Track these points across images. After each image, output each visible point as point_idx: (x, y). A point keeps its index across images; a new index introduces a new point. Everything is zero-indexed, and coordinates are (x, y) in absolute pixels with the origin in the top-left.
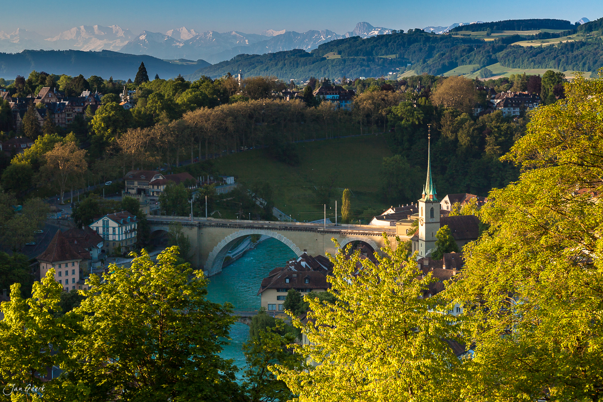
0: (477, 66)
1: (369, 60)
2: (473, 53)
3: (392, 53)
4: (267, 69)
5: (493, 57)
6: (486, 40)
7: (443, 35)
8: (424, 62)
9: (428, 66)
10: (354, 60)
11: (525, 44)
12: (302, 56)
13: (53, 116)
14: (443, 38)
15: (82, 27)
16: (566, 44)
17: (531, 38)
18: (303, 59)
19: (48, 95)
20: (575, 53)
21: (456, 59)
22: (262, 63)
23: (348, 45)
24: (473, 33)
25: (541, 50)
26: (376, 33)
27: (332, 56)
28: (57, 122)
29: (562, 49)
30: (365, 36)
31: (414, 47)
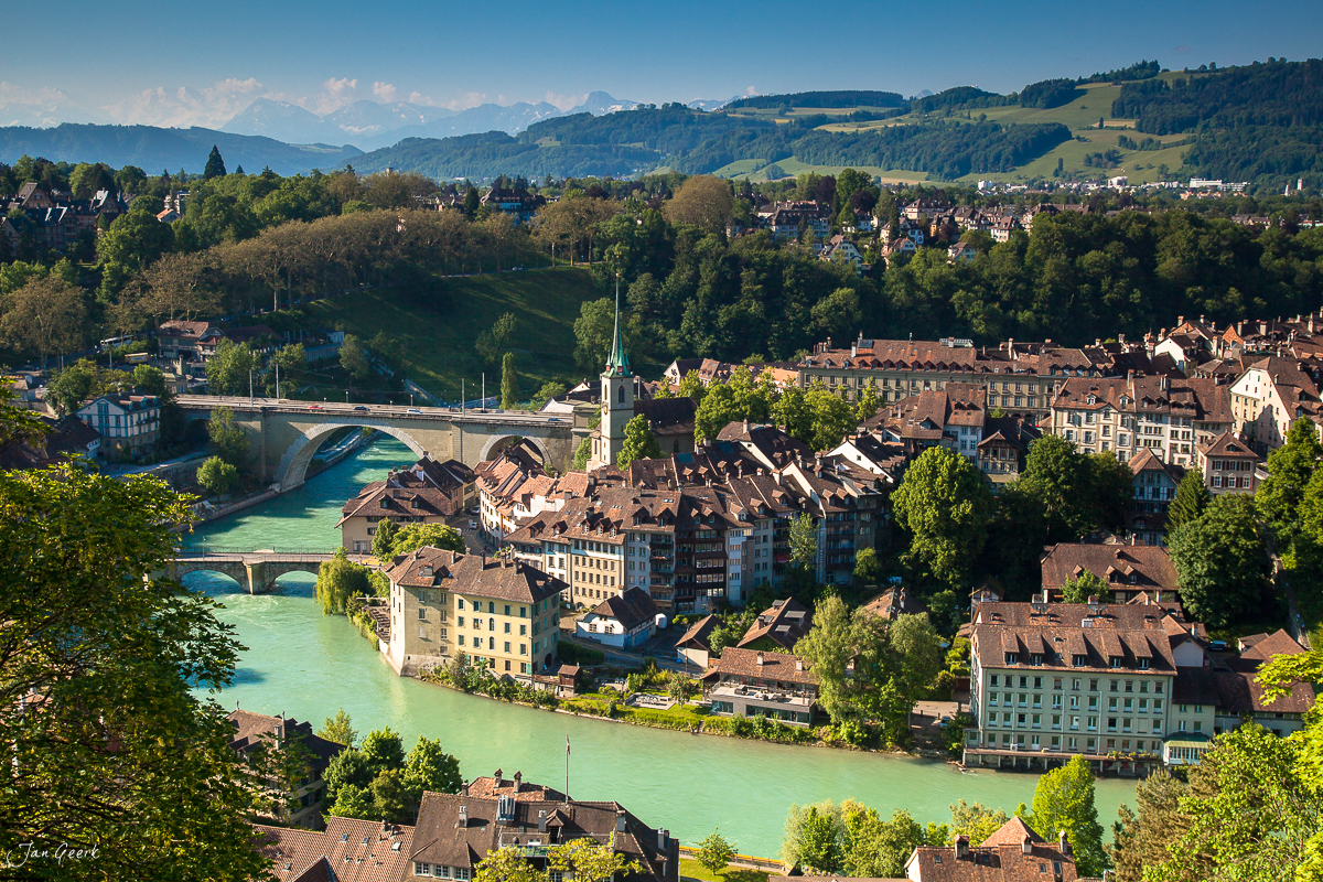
0: (762, 161)
1: (603, 150)
2: (756, 141)
3: (638, 140)
4: (448, 161)
5: (786, 147)
6: (777, 121)
7: (714, 114)
8: (685, 153)
9: (689, 161)
10: (580, 150)
11: (832, 129)
12: (501, 142)
14: (714, 118)
16: (894, 130)
17: (844, 120)
18: (502, 147)
19: (35, 197)
20: (905, 144)
21: (732, 150)
22: (441, 151)
23: (572, 126)
24: (758, 111)
25: (856, 137)
26: (619, 109)
27: (547, 142)
29: (887, 136)
30: (599, 111)
31: (671, 130)
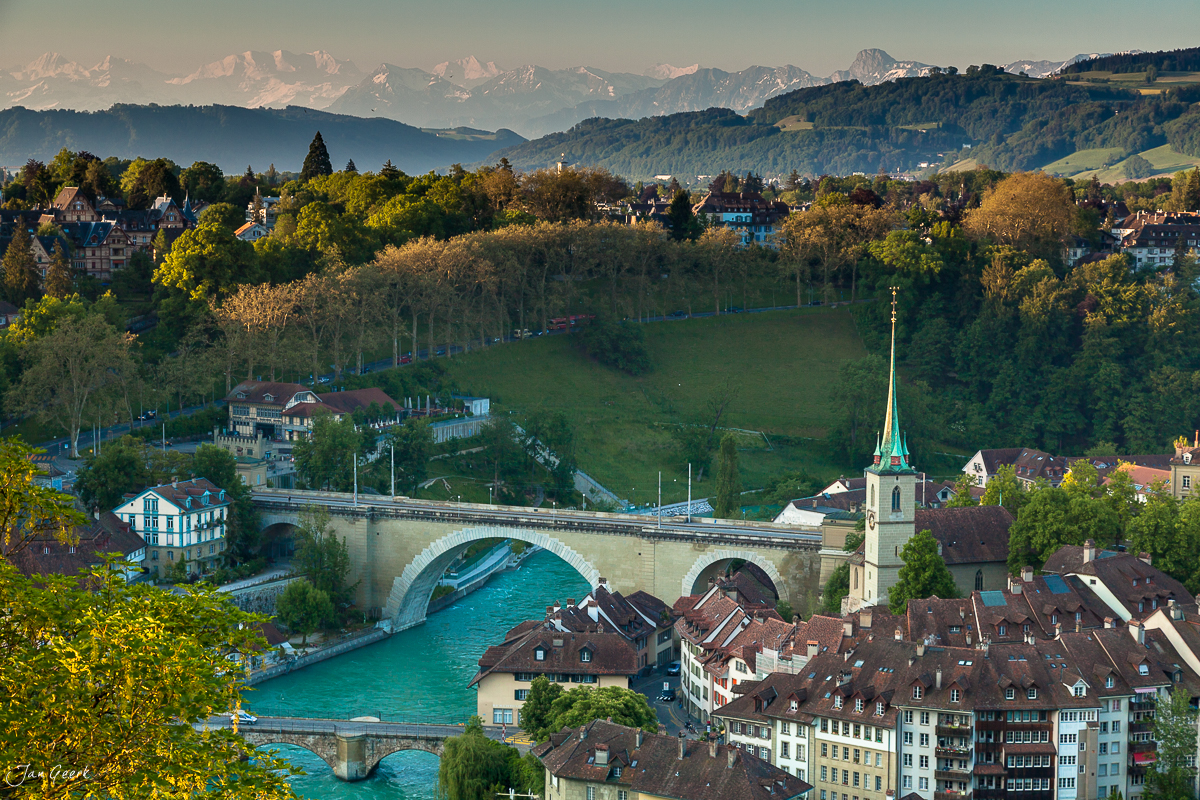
0: (1119, 150)
1: (875, 135)
2: (1110, 121)
3: (928, 120)
4: (647, 152)
5: (1157, 130)
6: (1144, 92)
7: (1046, 80)
8: (1000, 139)
9: (1006, 150)
10: (842, 134)
12: (725, 124)
13: (82, 254)
14: (1045, 86)
15: (248, 55)
18: (727, 131)
19: (75, 206)
21: (1073, 134)
22: (637, 137)
23: (830, 100)
24: (1114, 77)
26: (901, 74)
27: (794, 124)
28: (89, 266)
30: (871, 78)
31: (980, 105)
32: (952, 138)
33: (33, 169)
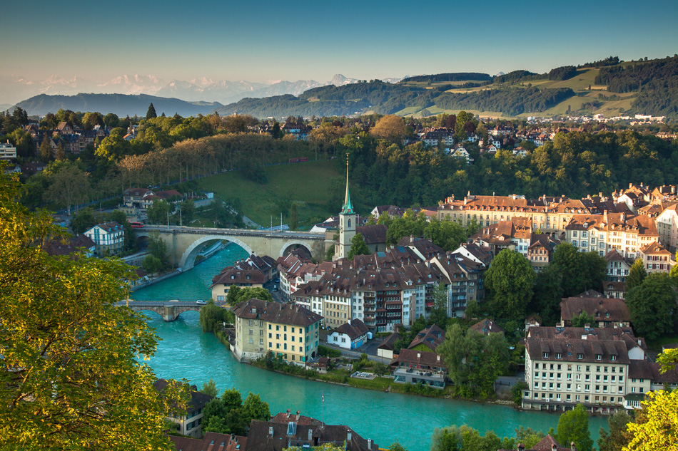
0: (420, 107)
1: (340, 103)
2: (417, 98)
3: (357, 98)
4: (264, 109)
5: (431, 101)
6: (427, 88)
7: (396, 84)
8: (381, 104)
9: (384, 108)
10: (329, 103)
11: (454, 91)
12: (291, 99)
13: (69, 145)
14: (396, 86)
15: (126, 76)
16: (485, 92)
17: (459, 87)
18: (291, 102)
19: (66, 129)
20: (491, 98)
21: (404, 102)
22: (261, 104)
23: (325, 91)
24: (418, 83)
25: (466, 96)
26: (348, 83)
27: (313, 100)
28: (72, 149)
29: (481, 95)
30: (338, 84)
31: (374, 93)
32: (365, 104)
33: (50, 116)
